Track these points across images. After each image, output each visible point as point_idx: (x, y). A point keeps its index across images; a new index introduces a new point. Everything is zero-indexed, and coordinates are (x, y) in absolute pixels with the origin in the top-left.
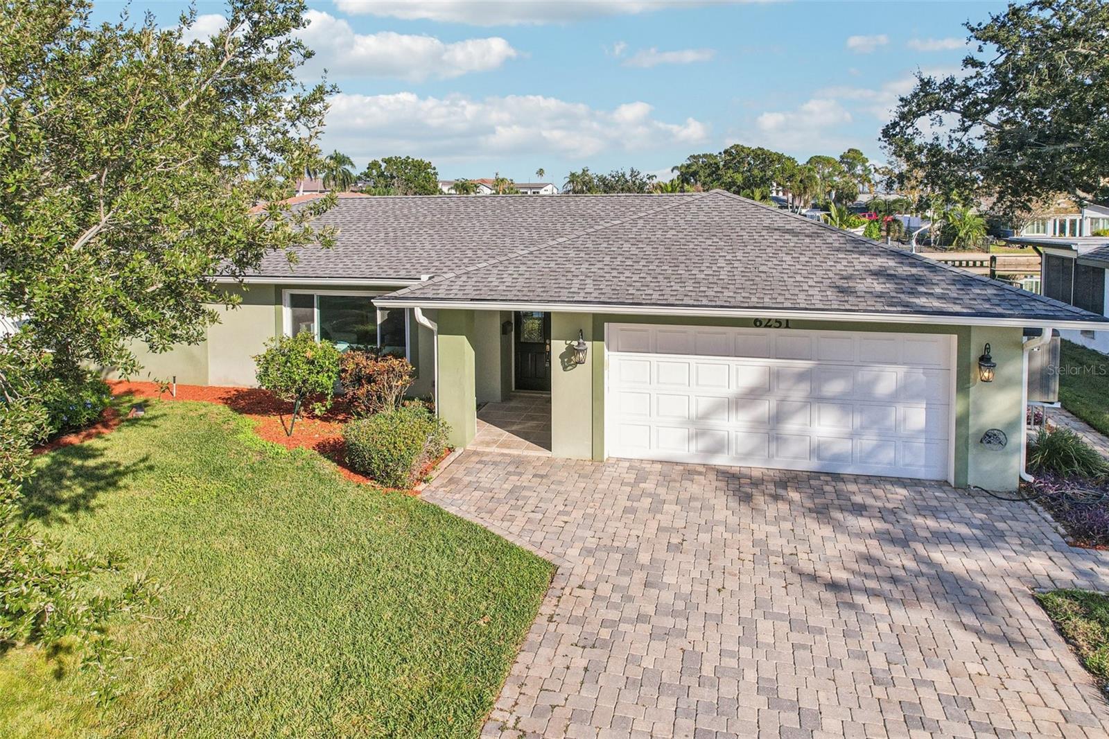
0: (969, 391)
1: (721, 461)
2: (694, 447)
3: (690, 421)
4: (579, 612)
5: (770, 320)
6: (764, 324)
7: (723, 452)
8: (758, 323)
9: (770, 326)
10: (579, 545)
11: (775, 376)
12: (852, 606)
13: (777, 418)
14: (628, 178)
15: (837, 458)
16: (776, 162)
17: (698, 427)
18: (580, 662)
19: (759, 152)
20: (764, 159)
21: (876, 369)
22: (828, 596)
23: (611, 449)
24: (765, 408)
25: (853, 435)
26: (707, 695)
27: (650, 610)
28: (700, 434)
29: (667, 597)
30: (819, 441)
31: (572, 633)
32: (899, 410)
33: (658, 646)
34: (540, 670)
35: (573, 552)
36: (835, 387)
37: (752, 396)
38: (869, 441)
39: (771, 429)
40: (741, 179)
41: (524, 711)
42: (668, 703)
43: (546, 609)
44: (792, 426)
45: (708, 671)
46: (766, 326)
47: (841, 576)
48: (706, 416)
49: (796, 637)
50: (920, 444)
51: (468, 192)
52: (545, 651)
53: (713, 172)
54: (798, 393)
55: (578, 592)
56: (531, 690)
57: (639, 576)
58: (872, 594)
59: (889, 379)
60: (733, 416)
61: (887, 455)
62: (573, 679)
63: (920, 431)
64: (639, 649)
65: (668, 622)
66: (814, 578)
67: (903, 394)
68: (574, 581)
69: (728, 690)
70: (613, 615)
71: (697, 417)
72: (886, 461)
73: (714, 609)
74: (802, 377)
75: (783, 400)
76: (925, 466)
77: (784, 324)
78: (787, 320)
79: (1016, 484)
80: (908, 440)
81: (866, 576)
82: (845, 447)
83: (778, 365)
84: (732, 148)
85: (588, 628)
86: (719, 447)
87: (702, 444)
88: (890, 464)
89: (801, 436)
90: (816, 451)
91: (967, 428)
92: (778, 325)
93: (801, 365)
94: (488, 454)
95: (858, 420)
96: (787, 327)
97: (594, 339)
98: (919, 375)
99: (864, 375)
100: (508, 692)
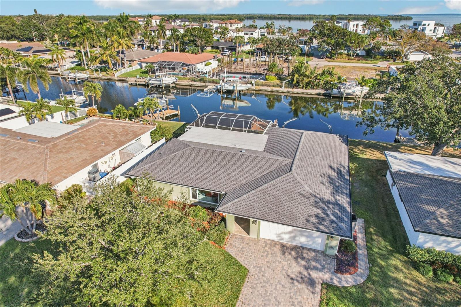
0: (329, 240)
1: (282, 241)
2: (277, 238)
3: (277, 234)
4: (251, 281)
10: (253, 265)
11: (295, 230)
12: (293, 283)
15: (305, 245)
18: (251, 291)
22: (290, 281)
23: (261, 236)
24: (293, 235)
25: (308, 241)
26: (267, 298)
27: (262, 281)
28: (279, 237)
29: (265, 279)
30: (302, 241)
31: (250, 285)
32: (317, 239)
33: (262, 289)
34: (245, 292)
35: (252, 267)
39: (293, 238)
41: (243, 299)
42: (262, 299)
43: (247, 280)
45: (268, 294)
47: (293, 276)
48: (280, 234)
49: (282, 289)
52: (246, 289)
55: (252, 277)
56: (244, 295)
57: (262, 273)
58: (297, 281)
60: (287, 235)
61: (314, 245)
62: (250, 294)
63: (320, 243)
64: (259, 289)
65: (264, 284)
66: (289, 276)
68: (252, 274)
69: (270, 297)
70: (256, 282)
73: (272, 282)
74: (299, 231)
75: (296, 234)
76: (320, 248)
79: (335, 255)
80: (318, 244)
81: (297, 276)
85: (253, 284)
87: (279, 238)
90: (301, 243)
91: (327, 245)
94: (237, 235)
100: (241, 295)
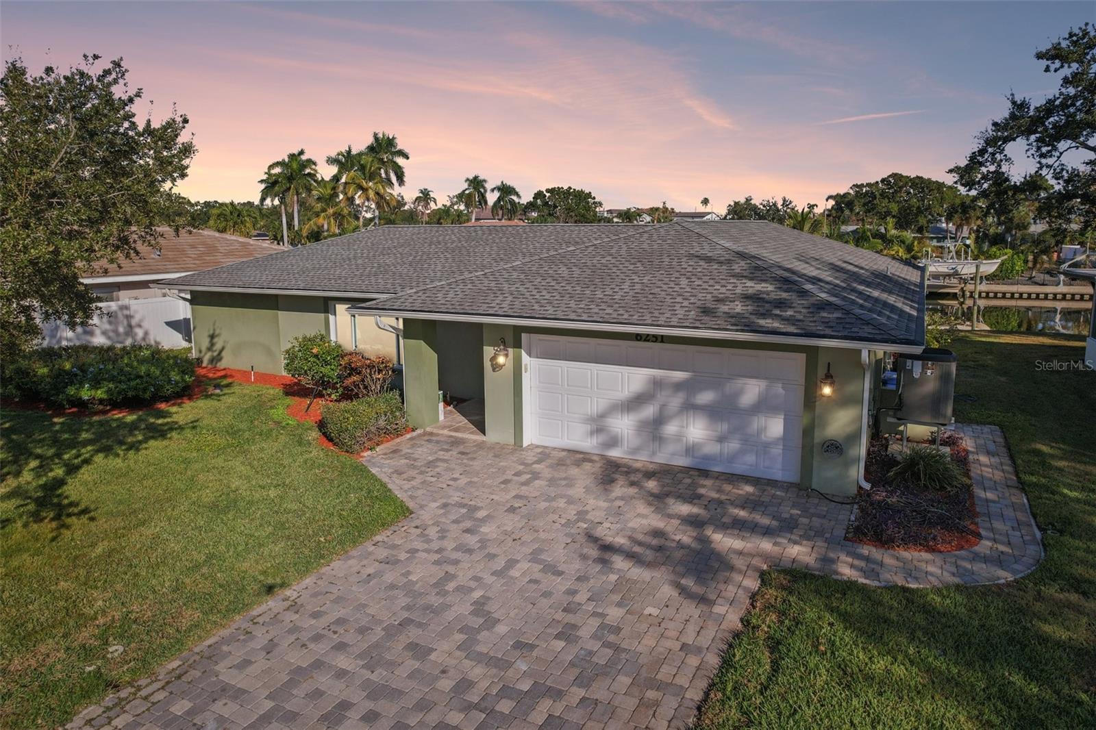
0: (815, 406)
1: (614, 452)
2: (595, 440)
3: (591, 420)
4: (399, 542)
5: (648, 335)
6: (643, 339)
7: (617, 446)
8: (639, 338)
9: (648, 341)
10: (442, 501)
11: (657, 384)
13: (658, 421)
14: (780, 207)
15: (707, 458)
16: (936, 191)
17: (597, 424)
19: (917, 181)
20: (923, 188)
21: (740, 381)
23: (528, 437)
24: (649, 411)
25: (721, 439)
27: (451, 546)
28: (597, 430)
29: (472, 540)
30: (693, 441)
31: (382, 553)
32: (757, 422)
33: (433, 568)
34: (339, 572)
35: (434, 505)
36: (706, 397)
37: (637, 401)
38: (733, 445)
39: (653, 429)
40: (896, 209)
43: (378, 538)
44: (671, 429)
46: (645, 340)
48: (602, 416)
50: (777, 451)
51: (630, 221)
53: (870, 202)
54: (676, 401)
55: (411, 530)
56: (323, 582)
57: (466, 525)
59: (751, 391)
60: (626, 417)
61: (750, 459)
63: (779, 439)
67: (763, 406)
68: (416, 523)
70: (421, 546)
71: (597, 416)
72: (747, 463)
74: (678, 386)
75: (663, 407)
76: (783, 470)
77: (660, 339)
78: (662, 336)
79: (854, 490)
80: (767, 446)
82: (713, 449)
83: (661, 374)
84: (889, 176)
85: (395, 552)
86: (614, 442)
87: (601, 438)
88: (751, 465)
89: (679, 437)
90: (690, 450)
91: (813, 438)
92: (654, 339)
93: (679, 375)
94: (438, 435)
95: (723, 427)
96: (662, 341)
97: (514, 347)
98: (779, 389)
99: (729, 388)
